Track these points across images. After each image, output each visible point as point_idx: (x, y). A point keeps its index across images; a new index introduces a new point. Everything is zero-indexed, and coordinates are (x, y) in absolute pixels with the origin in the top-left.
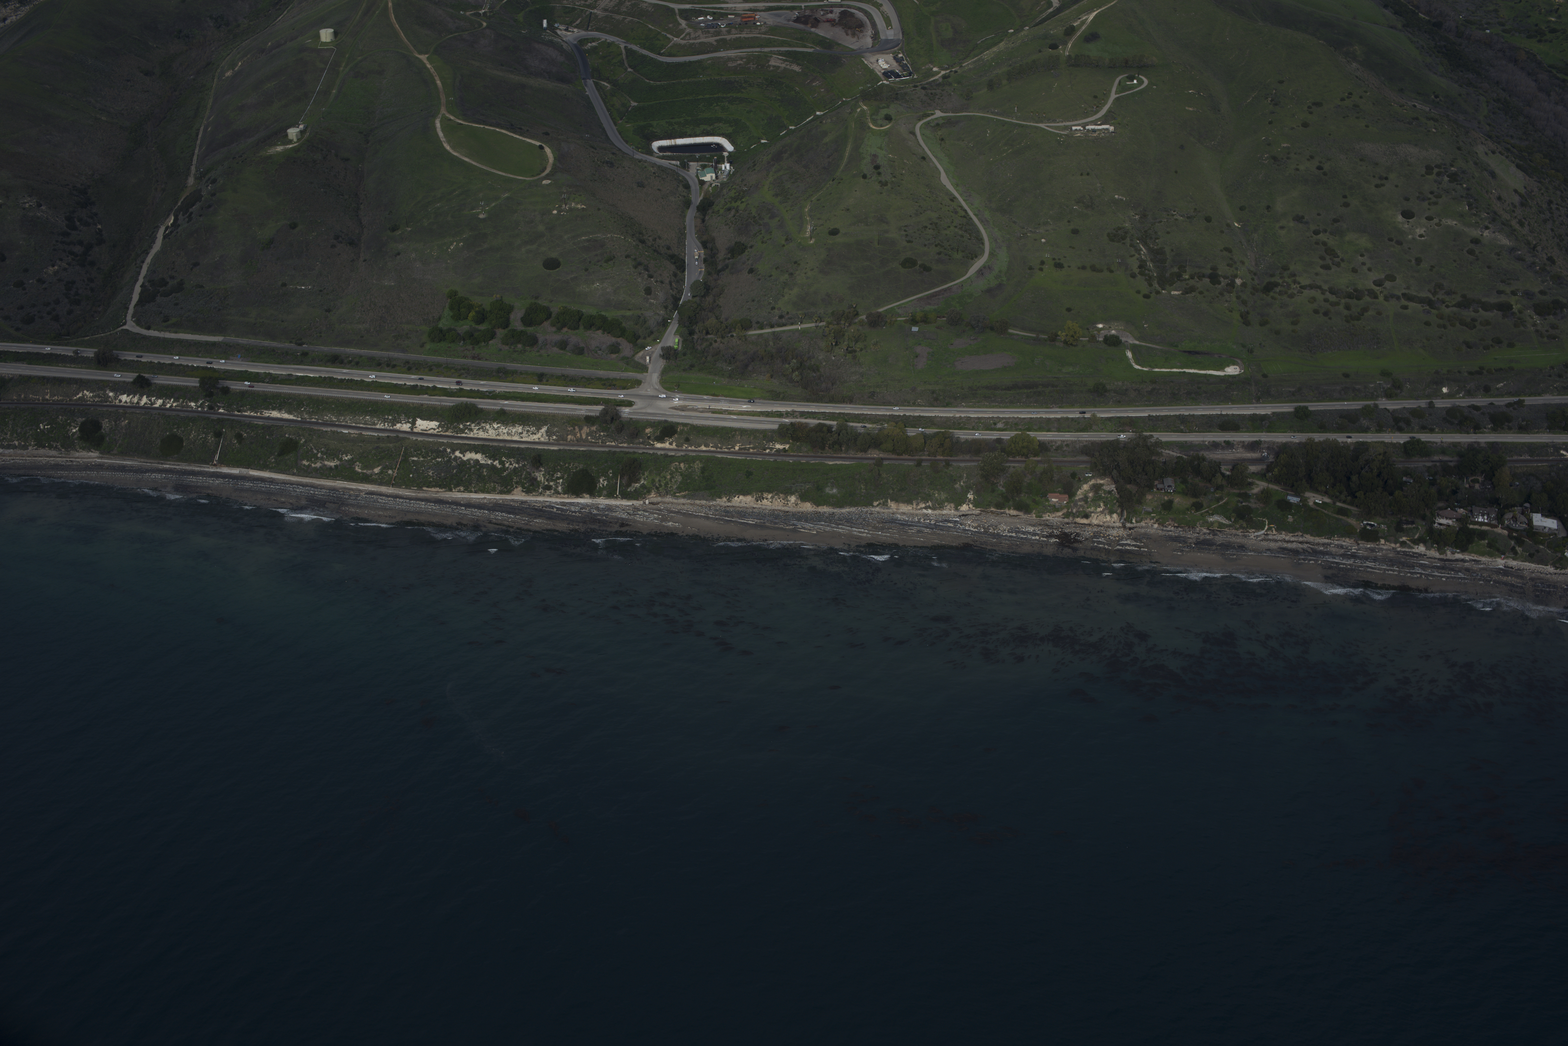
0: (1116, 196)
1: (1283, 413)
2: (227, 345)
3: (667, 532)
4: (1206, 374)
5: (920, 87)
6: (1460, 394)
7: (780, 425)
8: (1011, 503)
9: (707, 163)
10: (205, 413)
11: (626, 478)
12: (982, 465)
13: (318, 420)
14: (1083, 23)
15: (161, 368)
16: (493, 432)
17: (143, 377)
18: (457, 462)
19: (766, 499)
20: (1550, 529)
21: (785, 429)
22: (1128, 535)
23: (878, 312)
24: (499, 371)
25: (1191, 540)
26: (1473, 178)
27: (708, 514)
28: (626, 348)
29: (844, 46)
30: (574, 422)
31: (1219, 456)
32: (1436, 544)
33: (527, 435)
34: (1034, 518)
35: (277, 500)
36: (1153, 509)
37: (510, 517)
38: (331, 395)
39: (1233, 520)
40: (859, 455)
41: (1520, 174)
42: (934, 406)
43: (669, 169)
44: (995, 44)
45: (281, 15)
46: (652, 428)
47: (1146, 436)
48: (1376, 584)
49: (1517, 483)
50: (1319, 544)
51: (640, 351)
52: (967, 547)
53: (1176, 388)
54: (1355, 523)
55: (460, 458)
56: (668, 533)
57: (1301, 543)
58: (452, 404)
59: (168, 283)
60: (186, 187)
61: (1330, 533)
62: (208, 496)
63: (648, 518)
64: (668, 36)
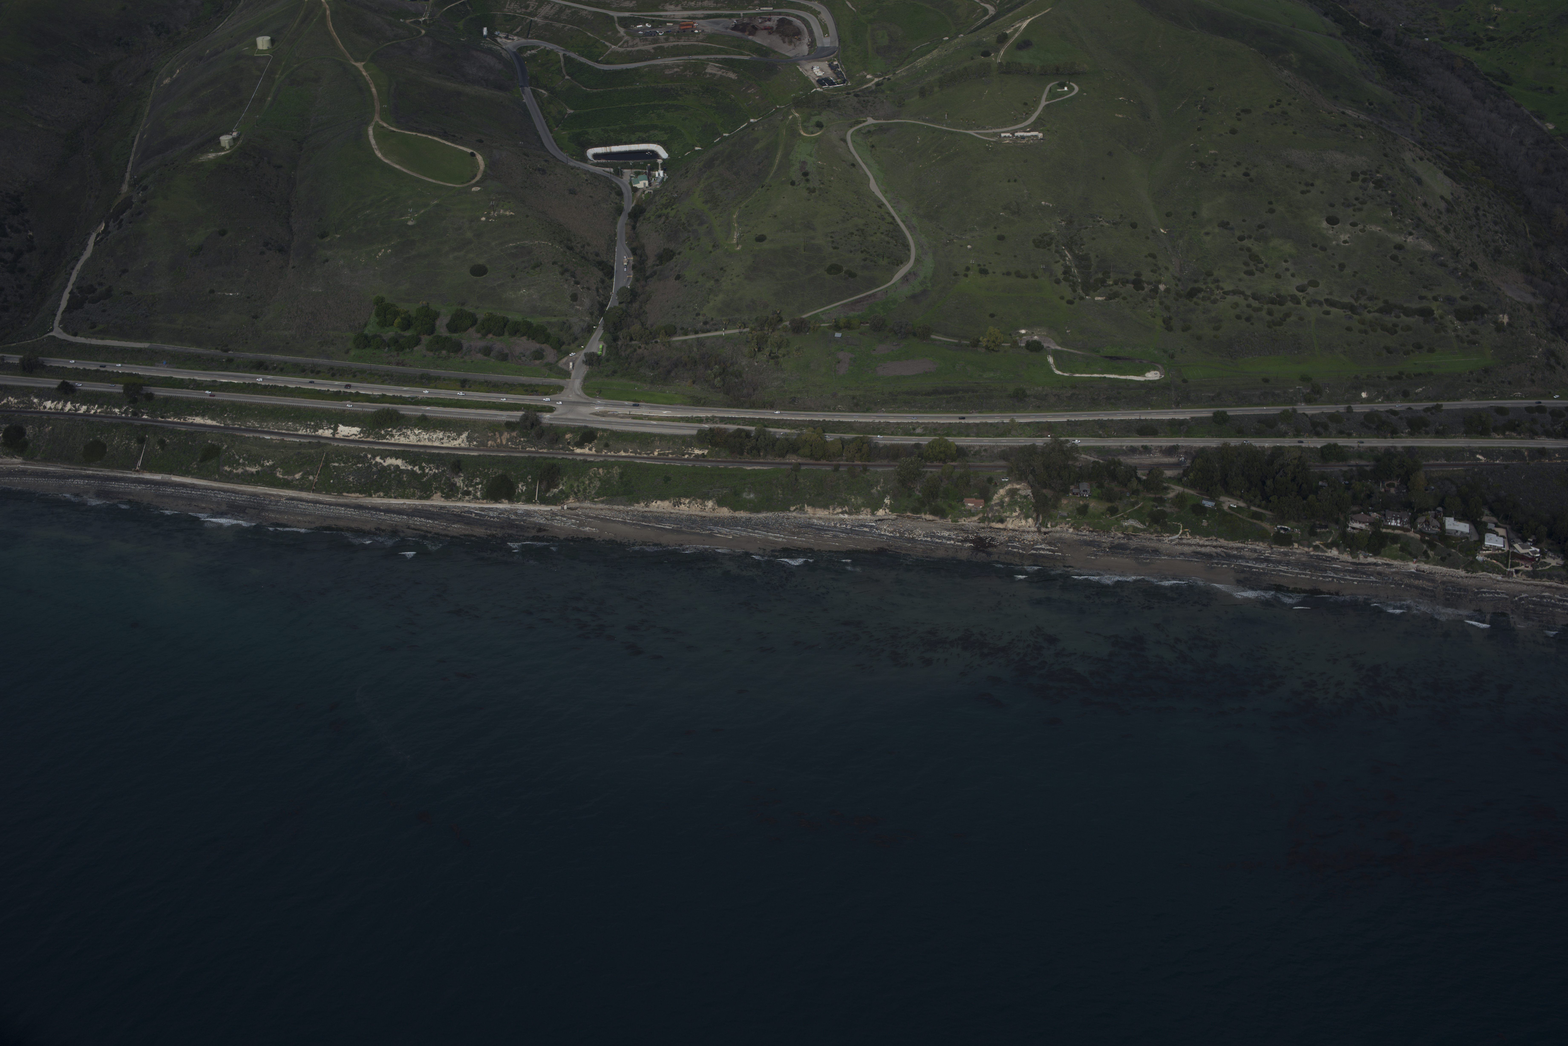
0: (1043, 203)
1: (1201, 418)
2: (152, 351)
3: (583, 537)
4: (1126, 380)
5: (853, 94)
6: (1379, 398)
7: (699, 431)
8: (927, 508)
9: (641, 170)
10: (129, 419)
11: (545, 483)
12: (899, 470)
13: (240, 425)
14: (1016, 30)
15: (85, 375)
16: (414, 437)
17: (67, 384)
18: (377, 468)
19: (684, 504)
20: (1462, 532)
21: (703, 435)
22: (1042, 540)
23: (801, 318)
24: (422, 377)
25: (1105, 544)
26: (1399, 184)
27: (625, 519)
28: (550, 354)
29: (781, 54)
30: (495, 427)
31: (1136, 461)
32: (1349, 548)
33: (448, 441)
34: (950, 523)
35: (197, 506)
36: (1068, 514)
37: (429, 522)
38: (254, 401)
39: (1147, 524)
40: (778, 460)
41: (1448, 181)
42: (853, 412)
43: (603, 176)
44: (930, 51)
45: (221, 23)
46: (572, 433)
47: (1062, 441)
48: (1288, 588)
49: (1433, 487)
50: (1233, 548)
51: (564, 357)
52: (881, 551)
53: (1096, 393)
54: (1269, 527)
55: (381, 463)
56: (585, 538)
57: (1215, 547)
58: (374, 410)
59: (96, 289)
60: (120, 194)
61: (1244, 537)
62: (129, 502)
63: (565, 523)
64: (607, 43)
